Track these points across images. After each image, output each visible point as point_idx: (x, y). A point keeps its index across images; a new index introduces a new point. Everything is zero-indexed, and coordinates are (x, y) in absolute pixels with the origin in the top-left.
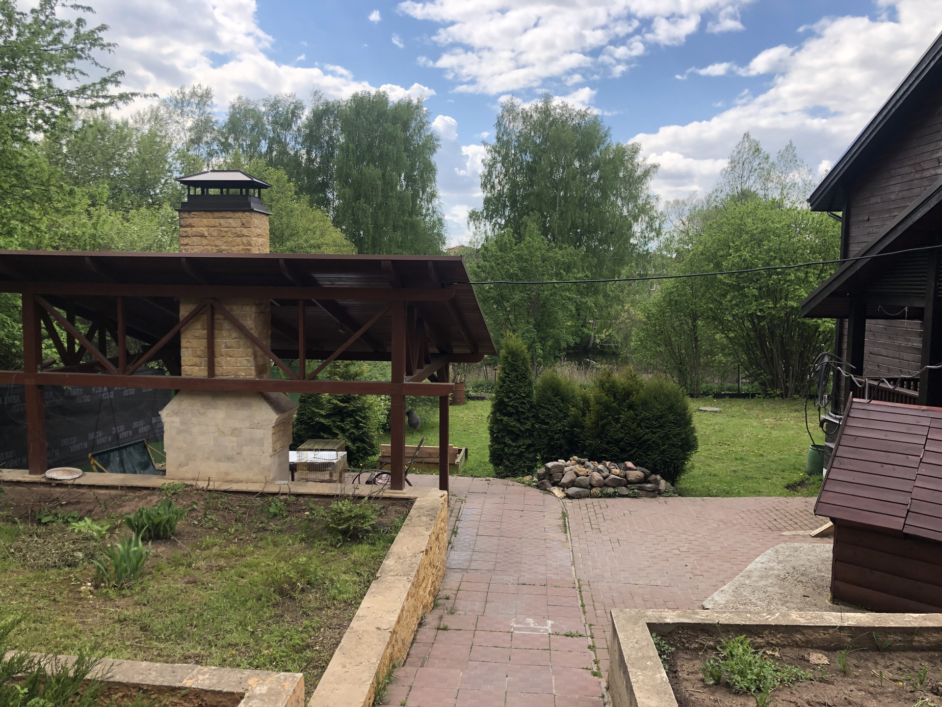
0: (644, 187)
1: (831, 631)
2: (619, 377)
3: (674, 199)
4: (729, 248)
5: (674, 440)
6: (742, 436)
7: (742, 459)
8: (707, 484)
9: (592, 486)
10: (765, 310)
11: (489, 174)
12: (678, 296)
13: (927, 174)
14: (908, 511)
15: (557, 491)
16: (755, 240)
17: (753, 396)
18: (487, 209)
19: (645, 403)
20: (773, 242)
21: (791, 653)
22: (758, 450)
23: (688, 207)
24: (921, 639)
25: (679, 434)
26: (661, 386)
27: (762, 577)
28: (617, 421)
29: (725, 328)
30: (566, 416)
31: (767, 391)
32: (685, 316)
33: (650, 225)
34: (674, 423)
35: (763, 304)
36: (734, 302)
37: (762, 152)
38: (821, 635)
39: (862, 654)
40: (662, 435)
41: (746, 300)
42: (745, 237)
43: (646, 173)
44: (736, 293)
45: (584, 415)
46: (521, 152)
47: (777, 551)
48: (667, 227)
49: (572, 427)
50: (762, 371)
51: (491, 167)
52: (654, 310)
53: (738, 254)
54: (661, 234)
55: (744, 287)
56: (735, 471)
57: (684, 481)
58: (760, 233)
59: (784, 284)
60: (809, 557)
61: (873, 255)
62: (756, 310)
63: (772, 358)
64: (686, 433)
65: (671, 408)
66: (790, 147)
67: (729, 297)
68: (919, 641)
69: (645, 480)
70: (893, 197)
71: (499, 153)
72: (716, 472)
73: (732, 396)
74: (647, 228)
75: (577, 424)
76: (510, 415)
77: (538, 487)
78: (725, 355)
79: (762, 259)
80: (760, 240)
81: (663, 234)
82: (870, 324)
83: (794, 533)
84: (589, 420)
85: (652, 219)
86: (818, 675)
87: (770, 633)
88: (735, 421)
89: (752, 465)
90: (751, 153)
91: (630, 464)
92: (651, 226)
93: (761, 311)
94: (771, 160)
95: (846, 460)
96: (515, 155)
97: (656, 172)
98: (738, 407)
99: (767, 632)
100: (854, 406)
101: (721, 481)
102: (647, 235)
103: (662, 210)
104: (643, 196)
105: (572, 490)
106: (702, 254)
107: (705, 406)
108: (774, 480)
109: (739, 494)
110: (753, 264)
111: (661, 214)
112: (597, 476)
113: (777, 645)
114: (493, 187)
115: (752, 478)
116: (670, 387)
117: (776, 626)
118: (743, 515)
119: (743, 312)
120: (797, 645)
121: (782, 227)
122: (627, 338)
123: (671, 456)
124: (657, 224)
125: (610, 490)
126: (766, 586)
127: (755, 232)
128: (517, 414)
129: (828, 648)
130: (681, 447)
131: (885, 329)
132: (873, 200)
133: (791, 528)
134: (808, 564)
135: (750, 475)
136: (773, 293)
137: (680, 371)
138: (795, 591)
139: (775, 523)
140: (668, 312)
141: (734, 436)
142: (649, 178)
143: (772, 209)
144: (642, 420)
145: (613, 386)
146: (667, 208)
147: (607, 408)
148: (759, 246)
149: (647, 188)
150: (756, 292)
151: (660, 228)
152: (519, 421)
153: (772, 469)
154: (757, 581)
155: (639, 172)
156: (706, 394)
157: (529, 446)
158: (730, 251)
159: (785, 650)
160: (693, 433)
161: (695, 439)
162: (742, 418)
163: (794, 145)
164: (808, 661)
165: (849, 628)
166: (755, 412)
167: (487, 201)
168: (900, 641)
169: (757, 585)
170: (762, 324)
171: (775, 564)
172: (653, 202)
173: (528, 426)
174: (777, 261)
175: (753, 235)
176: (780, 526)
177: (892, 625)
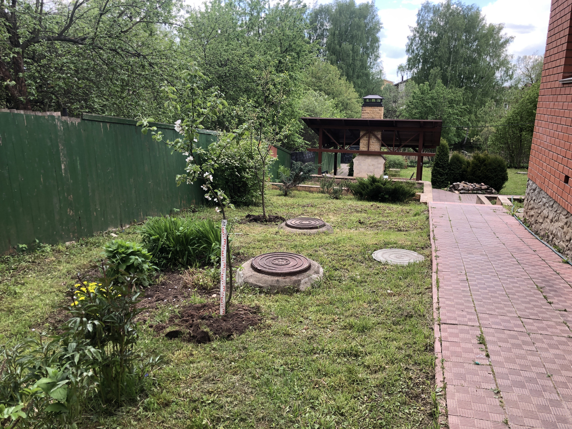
0: (504, 50)
2: (481, 155)
3: (524, 55)
5: (500, 176)
9: (469, 190)
11: (411, 44)
12: (514, 120)
15: (456, 192)
18: (409, 65)
19: (490, 164)
23: (532, 60)
26: (496, 158)
28: (480, 170)
30: (461, 168)
32: (516, 130)
33: (506, 72)
40: (495, 175)
43: (507, 42)
45: (468, 167)
46: (431, 30)
48: (517, 73)
49: (463, 172)
51: (412, 40)
54: (513, 78)
65: (499, 166)
69: (488, 189)
71: (418, 32)
74: (504, 74)
75: (465, 171)
76: (440, 167)
77: (450, 191)
84: (469, 170)
85: (508, 69)
91: (483, 184)
96: (427, 33)
104: (503, 55)
105: (462, 191)
107: (520, 171)
112: (471, 187)
114: (413, 52)
122: (486, 139)
123: (498, 182)
124: (510, 72)
125: (475, 192)
128: (443, 168)
130: (502, 179)
137: (511, 156)
142: (508, 44)
144: (488, 170)
145: (479, 157)
147: (476, 165)
149: (506, 51)
151: (512, 75)
152: (443, 170)
155: (502, 40)
156: (523, 167)
157: (446, 179)
167: (409, 60)
172: (509, 59)
173: (447, 171)
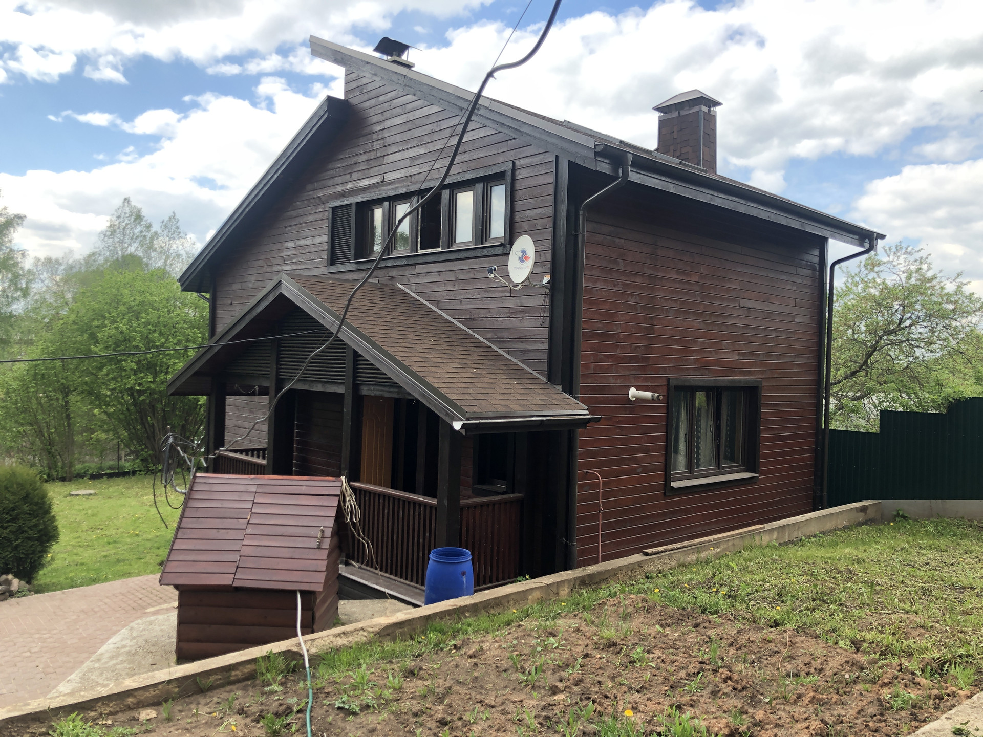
0: (6, 239)
1: (160, 687)
3: (45, 256)
4: (104, 318)
5: (30, 532)
6: (117, 517)
7: (115, 542)
8: (71, 575)
10: (144, 384)
12: (46, 368)
13: (275, 269)
14: (237, 567)
16: (133, 311)
17: (134, 473)
20: (153, 316)
21: (122, 717)
22: (134, 530)
23: (63, 267)
24: (237, 672)
25: (36, 526)
27: (112, 658)
29: (103, 403)
31: (149, 467)
32: (54, 391)
33: (14, 282)
34: (30, 514)
35: (143, 378)
36: (111, 376)
37: (144, 219)
38: (152, 693)
39: (187, 700)
40: (14, 530)
41: (124, 374)
42: (122, 308)
43: (9, 224)
44: (113, 367)
47: (132, 629)
48: (37, 287)
50: (143, 447)
52: (15, 385)
53: (115, 326)
54: (29, 294)
55: (121, 361)
56: (105, 556)
57: (43, 576)
58: (138, 305)
59: (163, 358)
60: (163, 627)
61: (224, 343)
62: (135, 384)
63: (153, 433)
64: (44, 522)
66: (173, 218)
67: (105, 370)
68: (236, 675)
70: (250, 285)
72: (84, 561)
73: (110, 476)
74: (9, 286)
78: (104, 431)
79: (140, 332)
80: (139, 313)
81: (32, 294)
82: (230, 399)
83: (157, 608)
85: (16, 277)
86: (144, 728)
87: (103, 704)
88: (112, 502)
89: (126, 547)
90: (132, 219)
92: (16, 284)
93: (140, 385)
94: (153, 230)
95: (189, 531)
97: (22, 224)
98: (117, 487)
99: (100, 704)
100: (197, 480)
101: (88, 570)
102: (10, 295)
103: (31, 267)
104: (5, 248)
106: (74, 323)
107: (78, 489)
108: (147, 560)
109: (106, 580)
110: (130, 337)
111: (29, 271)
113: (111, 714)
115: (124, 560)
116: (25, 475)
117: (109, 696)
118: (107, 600)
119: (120, 387)
120: (129, 708)
121: (161, 300)
123: (27, 551)
124: (23, 283)
126: (115, 665)
127: (133, 304)
129: (155, 704)
130: (39, 539)
131: (247, 404)
132: (235, 286)
133: (156, 604)
134: (161, 634)
135: (122, 558)
136: (152, 368)
137: (50, 453)
138: (143, 663)
139: (140, 602)
140: (32, 387)
141: (109, 519)
142: (12, 230)
143: (151, 281)
146: (36, 266)
148: (137, 319)
149: (10, 241)
150: (134, 366)
153: (145, 548)
154: (106, 663)
156: (80, 476)
158: (106, 322)
159: (116, 717)
160: (53, 522)
161: (56, 528)
162: (120, 498)
163: (177, 217)
164: (138, 719)
165: (177, 679)
166: (133, 491)
168: (220, 679)
169: (107, 666)
170: (141, 399)
171: (128, 641)
172: (18, 257)
174: (156, 334)
175: (130, 307)
176: (144, 604)
177: (214, 667)
